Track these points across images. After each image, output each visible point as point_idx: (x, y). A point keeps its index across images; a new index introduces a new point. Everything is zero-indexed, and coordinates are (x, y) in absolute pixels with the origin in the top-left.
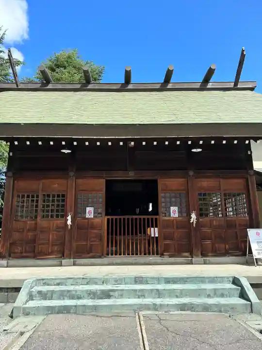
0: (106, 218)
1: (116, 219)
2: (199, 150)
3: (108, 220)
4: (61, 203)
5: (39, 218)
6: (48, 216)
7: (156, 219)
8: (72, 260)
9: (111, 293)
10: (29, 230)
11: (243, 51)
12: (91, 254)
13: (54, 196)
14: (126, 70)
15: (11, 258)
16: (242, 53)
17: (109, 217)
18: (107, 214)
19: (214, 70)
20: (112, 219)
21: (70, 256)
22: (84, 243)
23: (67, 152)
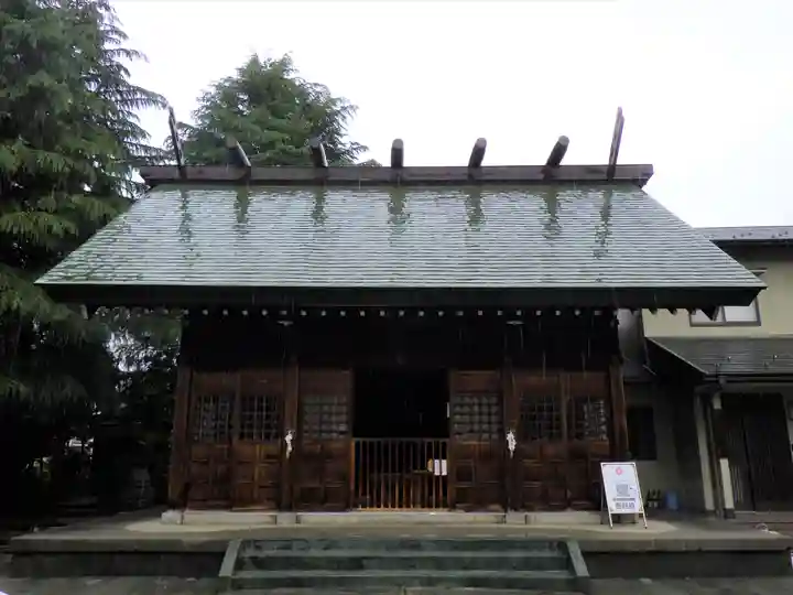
0: (354, 440)
1: (372, 443)
2: (519, 323)
3: (357, 444)
4: (273, 413)
5: (235, 439)
6: (251, 436)
7: (444, 444)
12: (328, 505)
13: (261, 400)
17: (358, 439)
18: (355, 436)
20: (365, 444)
21: (290, 508)
22: (314, 484)
23: (286, 323)
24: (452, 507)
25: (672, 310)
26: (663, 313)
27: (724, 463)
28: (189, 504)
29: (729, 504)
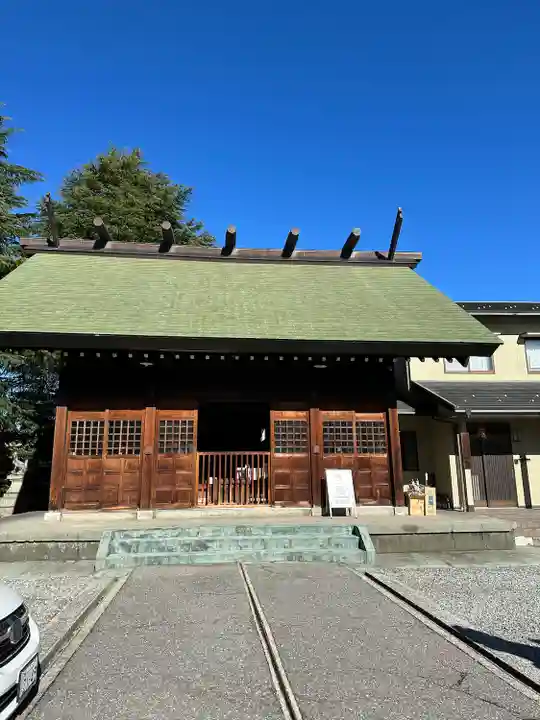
0: (199, 454)
1: (212, 456)
2: (323, 366)
3: (201, 457)
4: (135, 434)
5: (104, 455)
8: (151, 512)
9: (209, 544)
10: (89, 472)
11: (399, 212)
12: (176, 504)
13: (125, 424)
14: (228, 233)
15: (64, 510)
16: (398, 216)
17: (201, 453)
18: (199, 450)
19: (358, 237)
20: (207, 457)
21: (148, 507)
22: (167, 489)
23: (146, 364)
24: (273, 504)
25: (436, 359)
26: (429, 360)
27: (468, 472)
28: (66, 505)
29: (471, 502)
